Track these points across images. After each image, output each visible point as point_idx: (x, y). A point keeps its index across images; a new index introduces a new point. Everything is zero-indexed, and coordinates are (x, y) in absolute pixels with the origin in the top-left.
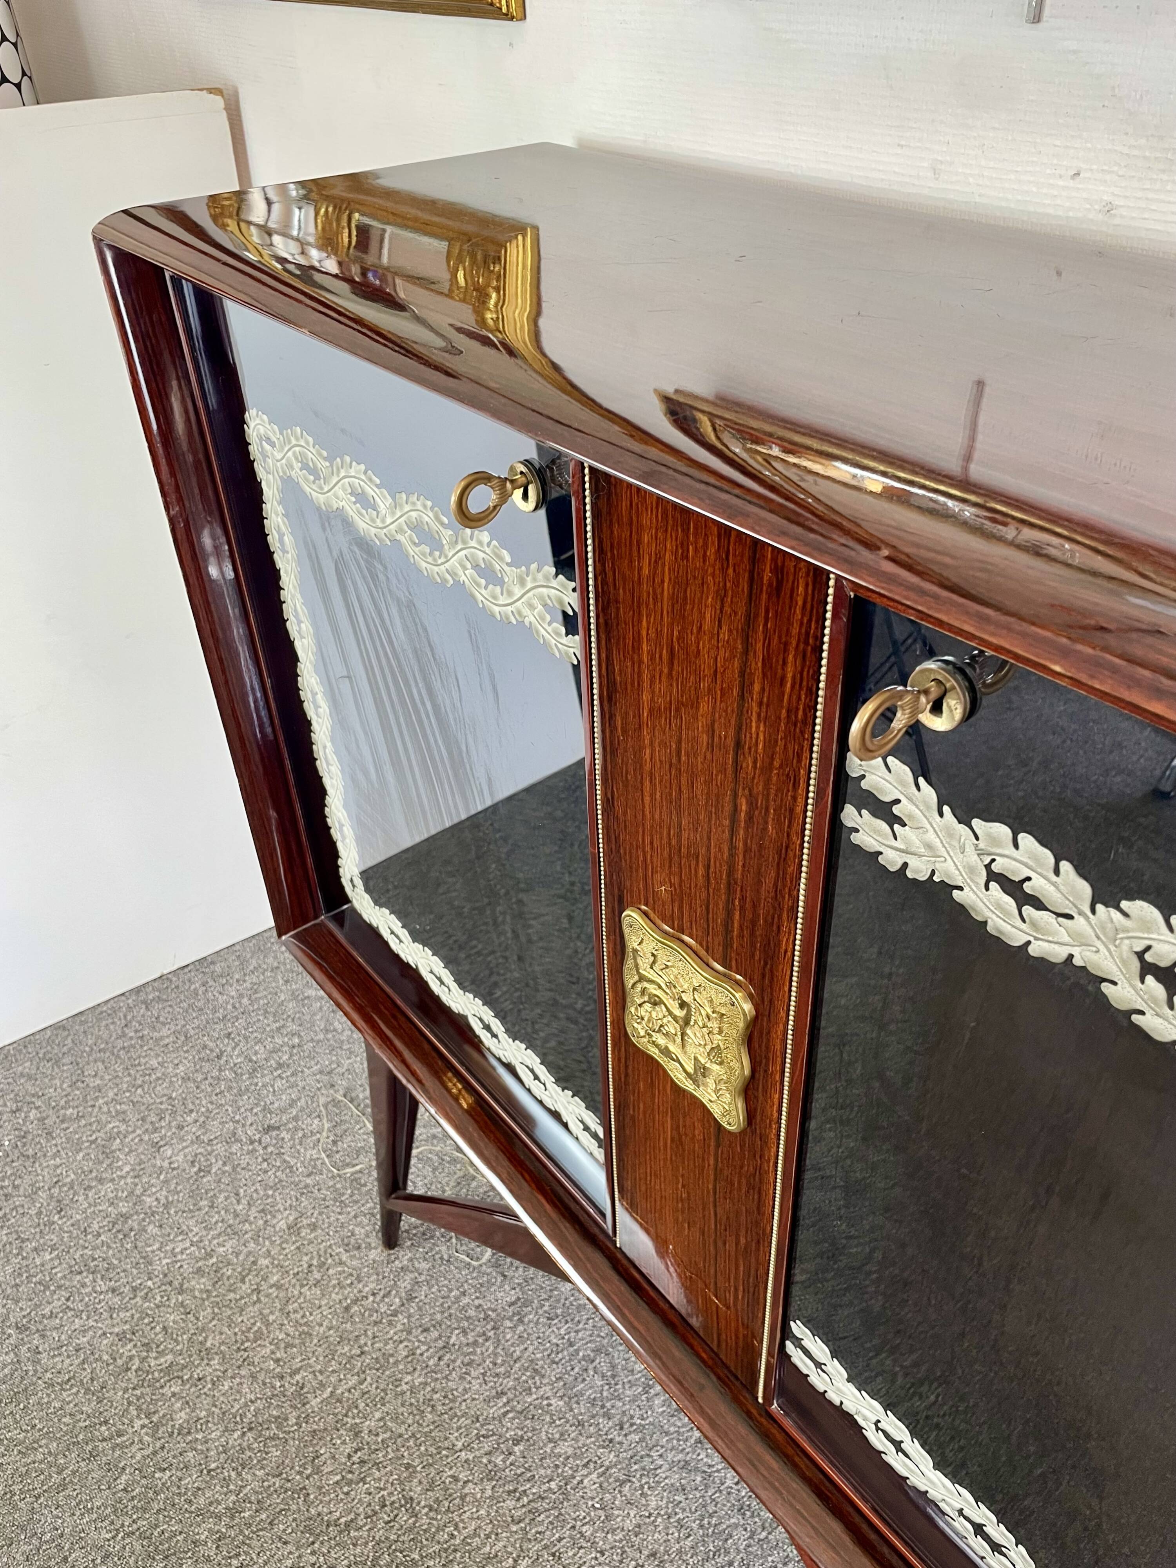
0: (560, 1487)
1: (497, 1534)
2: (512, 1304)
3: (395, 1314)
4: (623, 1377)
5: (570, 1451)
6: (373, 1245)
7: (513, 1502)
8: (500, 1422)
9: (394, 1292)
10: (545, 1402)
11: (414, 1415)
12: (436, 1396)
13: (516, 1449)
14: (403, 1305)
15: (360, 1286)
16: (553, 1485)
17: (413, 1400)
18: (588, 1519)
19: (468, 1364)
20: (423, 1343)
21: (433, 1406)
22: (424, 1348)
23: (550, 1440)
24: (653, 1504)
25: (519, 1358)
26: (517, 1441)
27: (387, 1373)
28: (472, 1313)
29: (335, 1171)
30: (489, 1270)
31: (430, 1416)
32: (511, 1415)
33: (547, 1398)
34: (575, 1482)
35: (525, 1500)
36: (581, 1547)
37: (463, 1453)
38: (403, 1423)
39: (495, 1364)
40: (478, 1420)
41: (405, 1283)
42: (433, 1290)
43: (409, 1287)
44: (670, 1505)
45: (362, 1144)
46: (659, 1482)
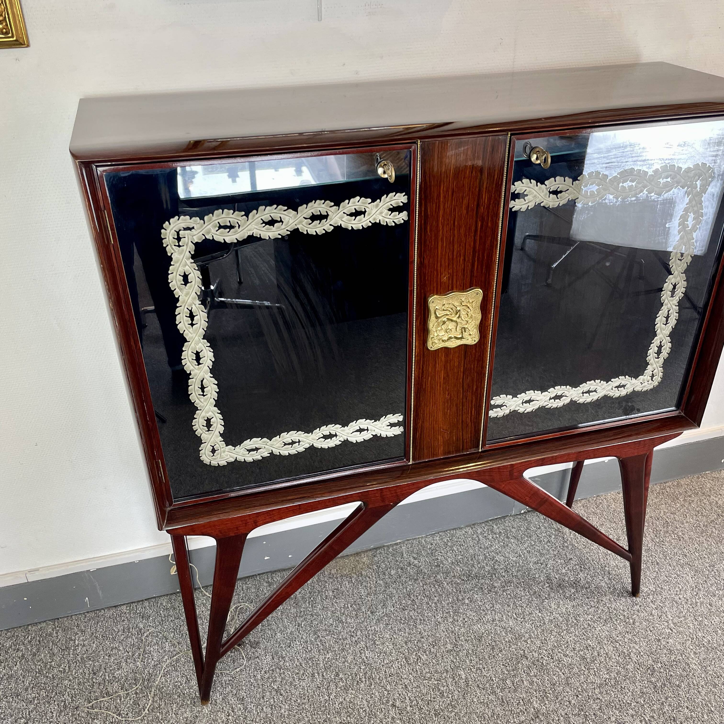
0: (365, 665)
1: (372, 694)
2: (273, 658)
3: (246, 709)
4: (331, 628)
5: (352, 657)
6: (200, 710)
7: (362, 684)
8: (325, 679)
9: (234, 706)
10: (326, 659)
11: (303, 712)
12: (299, 701)
13: (340, 676)
14: (243, 704)
15: (219, 721)
16: (363, 667)
17: (295, 711)
18: (382, 660)
19: (291, 684)
20: (269, 699)
21: (303, 704)
22: (272, 700)
23: (344, 663)
24: (388, 636)
25: (300, 664)
26: (337, 675)
27: (275, 719)
28: (267, 676)
29: (140, 718)
30: (250, 663)
31: (306, 706)
32: (325, 674)
33: (325, 658)
34: (365, 659)
35: (364, 679)
36: (392, 666)
37: (331, 697)
38: (303, 718)
39: (298, 673)
40: (320, 687)
41: (233, 700)
42: (244, 688)
43: (236, 699)
44: (391, 631)
45: (132, 700)
46: (381, 631)
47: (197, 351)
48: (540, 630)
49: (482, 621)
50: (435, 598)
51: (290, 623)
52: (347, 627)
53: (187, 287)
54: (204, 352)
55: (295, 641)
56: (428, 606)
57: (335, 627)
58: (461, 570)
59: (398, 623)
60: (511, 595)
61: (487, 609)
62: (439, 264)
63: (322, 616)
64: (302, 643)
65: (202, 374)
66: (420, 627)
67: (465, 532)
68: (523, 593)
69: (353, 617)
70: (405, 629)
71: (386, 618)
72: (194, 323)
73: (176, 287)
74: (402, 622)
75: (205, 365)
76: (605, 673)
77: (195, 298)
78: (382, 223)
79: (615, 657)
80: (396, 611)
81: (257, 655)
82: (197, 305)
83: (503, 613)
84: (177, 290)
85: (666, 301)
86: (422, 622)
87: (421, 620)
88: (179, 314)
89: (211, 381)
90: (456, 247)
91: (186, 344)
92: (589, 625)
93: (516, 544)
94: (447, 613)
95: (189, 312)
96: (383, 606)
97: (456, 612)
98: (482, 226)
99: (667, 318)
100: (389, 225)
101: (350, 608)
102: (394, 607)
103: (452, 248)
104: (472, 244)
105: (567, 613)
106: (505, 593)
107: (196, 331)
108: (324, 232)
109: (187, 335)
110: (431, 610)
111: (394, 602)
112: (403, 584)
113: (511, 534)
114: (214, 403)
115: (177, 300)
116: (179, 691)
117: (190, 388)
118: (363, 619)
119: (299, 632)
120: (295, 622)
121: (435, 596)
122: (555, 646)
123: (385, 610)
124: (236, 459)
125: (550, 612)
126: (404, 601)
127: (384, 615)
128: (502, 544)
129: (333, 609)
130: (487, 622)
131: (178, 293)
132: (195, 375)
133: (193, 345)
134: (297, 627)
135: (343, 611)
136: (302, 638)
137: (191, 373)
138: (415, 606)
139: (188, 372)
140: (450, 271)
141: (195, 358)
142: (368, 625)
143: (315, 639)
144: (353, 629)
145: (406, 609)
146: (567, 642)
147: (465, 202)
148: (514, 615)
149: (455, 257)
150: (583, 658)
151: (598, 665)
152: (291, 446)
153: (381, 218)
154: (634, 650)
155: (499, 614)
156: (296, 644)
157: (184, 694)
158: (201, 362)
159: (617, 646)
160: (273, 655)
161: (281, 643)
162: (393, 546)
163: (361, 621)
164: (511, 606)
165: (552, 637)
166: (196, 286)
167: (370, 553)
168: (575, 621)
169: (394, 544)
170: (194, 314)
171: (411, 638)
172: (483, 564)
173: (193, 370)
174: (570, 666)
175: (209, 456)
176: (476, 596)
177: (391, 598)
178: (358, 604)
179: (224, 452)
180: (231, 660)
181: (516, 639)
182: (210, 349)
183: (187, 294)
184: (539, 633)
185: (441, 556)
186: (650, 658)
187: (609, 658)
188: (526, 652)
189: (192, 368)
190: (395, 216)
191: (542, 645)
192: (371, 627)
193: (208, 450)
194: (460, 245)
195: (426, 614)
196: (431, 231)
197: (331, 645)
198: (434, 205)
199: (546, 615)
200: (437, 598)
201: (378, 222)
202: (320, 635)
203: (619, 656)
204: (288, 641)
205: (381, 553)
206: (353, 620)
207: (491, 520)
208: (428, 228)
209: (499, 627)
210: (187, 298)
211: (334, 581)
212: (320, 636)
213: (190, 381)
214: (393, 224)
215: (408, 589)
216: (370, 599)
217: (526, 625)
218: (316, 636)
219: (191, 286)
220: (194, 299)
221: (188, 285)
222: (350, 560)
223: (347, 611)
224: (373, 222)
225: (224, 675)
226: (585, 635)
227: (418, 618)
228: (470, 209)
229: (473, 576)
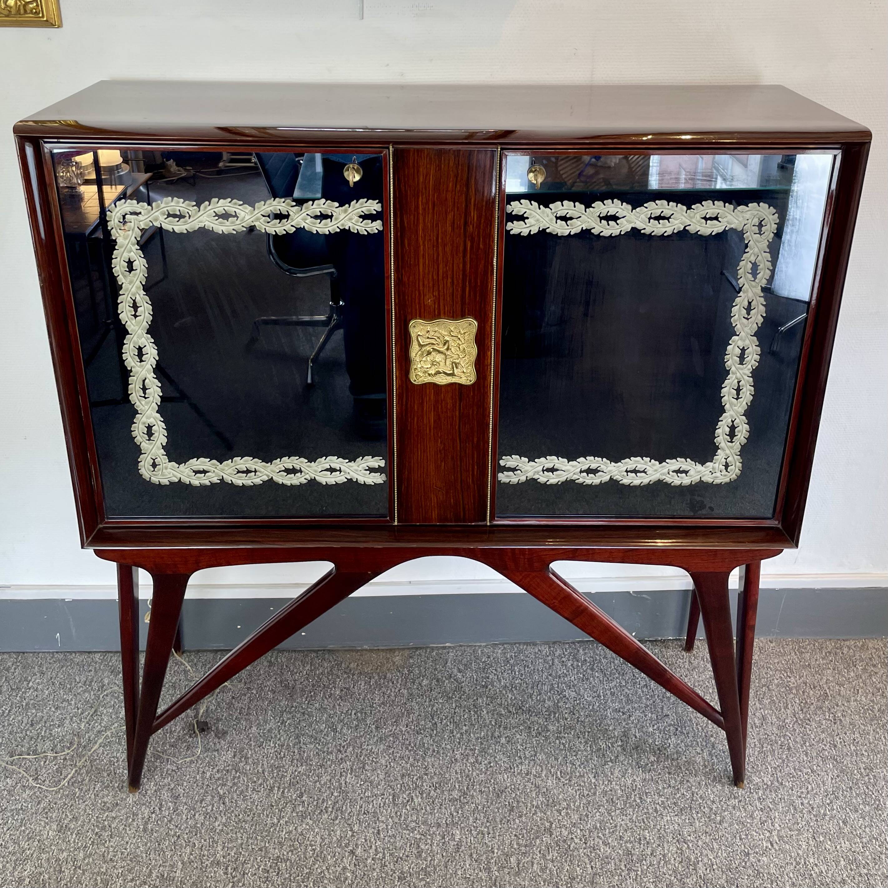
0: (340, 792)
2: (234, 756)
4: (319, 736)
10: (296, 773)
16: (335, 794)
18: (364, 790)
23: (315, 782)
24: (384, 762)
25: (264, 771)
28: (218, 776)
30: (206, 755)
33: (296, 771)
34: (344, 784)
39: (254, 782)
47: (139, 346)
48: (585, 801)
49: (513, 770)
50: (464, 728)
51: (274, 718)
52: (338, 739)
53: (131, 275)
54: (147, 349)
55: (270, 741)
56: (451, 735)
57: (325, 735)
58: (513, 698)
59: (404, 748)
60: (564, 746)
61: (525, 756)
62: (421, 283)
63: (315, 718)
64: (277, 745)
65: (144, 372)
66: (429, 760)
67: (539, 650)
68: (582, 747)
69: (351, 728)
70: (409, 758)
71: (391, 739)
72: (137, 314)
73: (120, 273)
74: (410, 748)
75: (147, 363)
76: (651, 880)
77: (140, 287)
78: (352, 230)
79: (674, 862)
80: (408, 732)
81: (218, 746)
82: (142, 296)
83: (544, 767)
84: (121, 276)
85: (733, 369)
86: (435, 754)
87: (434, 751)
88: (122, 302)
89: (154, 383)
90: (441, 266)
91: (128, 336)
92: (656, 811)
93: (600, 681)
94: (471, 750)
95: (132, 302)
96: (395, 722)
97: (483, 751)
98: (472, 247)
99: (738, 390)
100: (361, 233)
101: (353, 716)
102: (407, 727)
103: (436, 267)
104: (461, 266)
105: (632, 787)
106: (558, 742)
107: (139, 324)
108: (285, 233)
109: (130, 326)
110: (452, 742)
111: (410, 720)
112: (431, 701)
113: (599, 665)
114: (157, 409)
115: (121, 287)
116: (112, 769)
117: (130, 386)
118: (362, 734)
119: (279, 731)
120: (280, 718)
121: (465, 725)
122: (596, 828)
123: (395, 727)
124: (180, 480)
125: (609, 781)
126: (423, 723)
127: (390, 735)
128: (582, 676)
129: (332, 712)
130: (518, 774)
131: (121, 279)
132: (137, 373)
133: (135, 338)
134: (279, 724)
135: (342, 718)
136: (279, 739)
137: (133, 369)
138: (435, 732)
139: (129, 369)
140: (436, 293)
141: (137, 354)
142: (365, 742)
143: (294, 745)
144: (345, 743)
145: (421, 733)
146: (616, 826)
147: (450, 217)
148: (559, 773)
149: (440, 278)
150: (629, 853)
151: (645, 868)
152: (245, 475)
153: (350, 225)
154: (706, 860)
155: (538, 767)
156: (270, 745)
157: (115, 773)
158: (143, 359)
159: (684, 849)
160: (236, 752)
161: (252, 739)
162: (438, 650)
163: (358, 735)
164: (559, 760)
165: (598, 814)
166: (141, 274)
167: (407, 653)
168: (638, 801)
169: (441, 647)
170: (138, 305)
171: (412, 771)
172: (544, 696)
173: (134, 367)
174: (606, 859)
175: (149, 470)
176: (518, 736)
177: (409, 714)
178: (365, 713)
179: (166, 468)
180: (185, 746)
181: (548, 805)
182: (154, 345)
183: (131, 283)
184: (582, 805)
185: (495, 675)
186: (724, 877)
187: (666, 862)
188: (554, 826)
189: (133, 364)
190: (367, 224)
191: (579, 822)
192: (368, 745)
193: (148, 463)
194: (446, 266)
195: (443, 746)
196: (409, 245)
197: (310, 757)
198: (412, 217)
199: (601, 782)
200: (467, 728)
201: (347, 228)
202: (302, 741)
203: (681, 862)
204: (262, 740)
205: (420, 655)
206: (349, 732)
207: (578, 642)
208: (406, 241)
209: (532, 784)
210: (131, 286)
211: (349, 677)
212: (302, 743)
213: (130, 378)
214: (366, 233)
215: (435, 708)
216: (382, 710)
217: (570, 790)
218: (297, 740)
219: (135, 275)
220: (138, 288)
221: (133, 272)
222: (380, 656)
223: (348, 718)
224: (342, 228)
225: (169, 763)
226: (644, 822)
227: (431, 748)
228: (455, 226)
229: (525, 709)
